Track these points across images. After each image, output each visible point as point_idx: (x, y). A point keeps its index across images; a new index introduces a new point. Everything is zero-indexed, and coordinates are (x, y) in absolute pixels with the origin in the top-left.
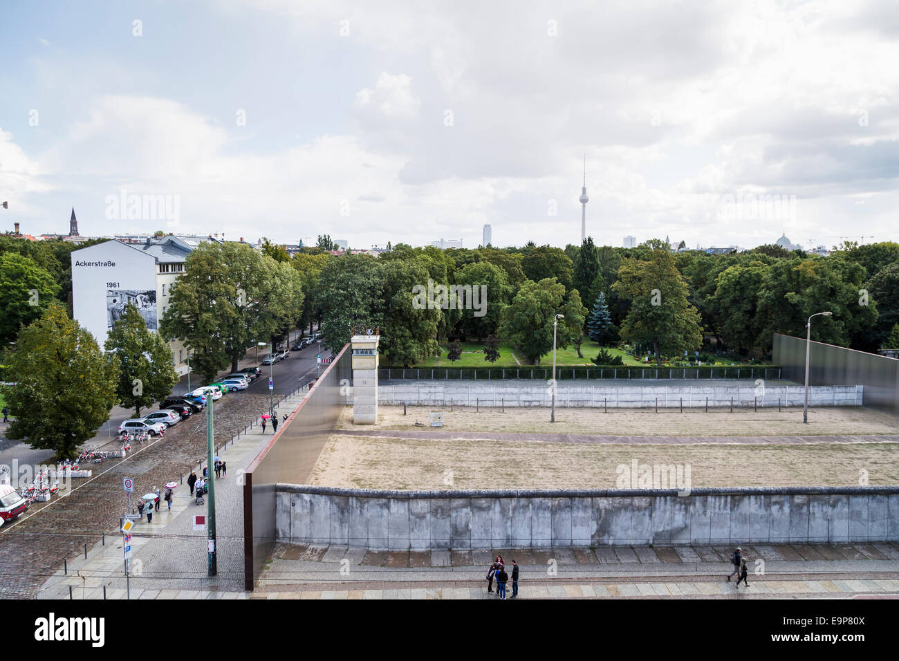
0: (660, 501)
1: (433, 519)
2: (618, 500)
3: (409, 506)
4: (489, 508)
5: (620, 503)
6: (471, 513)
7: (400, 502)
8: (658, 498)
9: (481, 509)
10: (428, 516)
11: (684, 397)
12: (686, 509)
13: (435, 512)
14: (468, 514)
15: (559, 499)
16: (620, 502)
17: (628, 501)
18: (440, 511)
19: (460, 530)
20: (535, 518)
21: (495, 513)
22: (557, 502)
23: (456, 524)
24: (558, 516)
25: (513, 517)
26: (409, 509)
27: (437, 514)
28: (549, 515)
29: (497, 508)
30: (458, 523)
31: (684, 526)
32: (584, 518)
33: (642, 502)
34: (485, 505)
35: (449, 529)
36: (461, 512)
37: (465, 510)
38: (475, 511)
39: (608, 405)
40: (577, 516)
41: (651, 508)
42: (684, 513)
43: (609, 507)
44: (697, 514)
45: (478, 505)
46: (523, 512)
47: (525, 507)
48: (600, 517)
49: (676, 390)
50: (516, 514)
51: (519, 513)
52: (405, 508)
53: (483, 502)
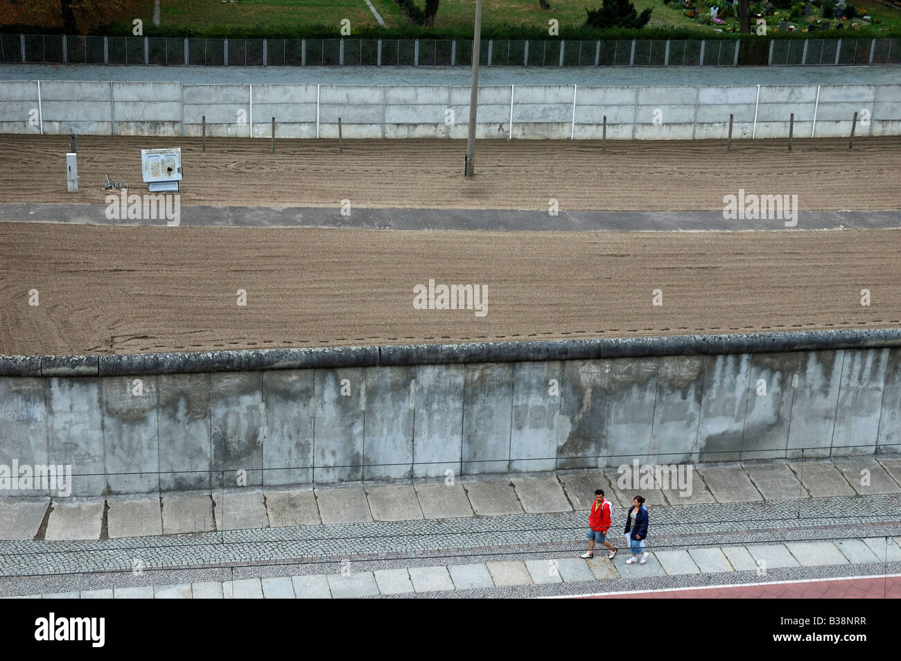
0: (725, 365)
1: (166, 423)
2: (624, 366)
3: (100, 393)
4: (307, 394)
5: (628, 372)
6: (262, 406)
7: (76, 386)
8: (720, 359)
9: (288, 396)
10: (153, 417)
11: (801, 112)
12: (782, 383)
13: (168, 406)
14: (256, 408)
15: (481, 366)
16: (630, 368)
17: (648, 366)
18: (182, 404)
19: (234, 446)
20: (423, 411)
21: (323, 404)
22: (477, 374)
23: (225, 434)
24: (477, 408)
25: (369, 413)
26: (100, 401)
27: (176, 410)
28: (458, 405)
29: (330, 394)
30: (229, 431)
31: (773, 419)
32: (541, 408)
33: (685, 368)
34: (299, 386)
35: (208, 448)
36: (239, 404)
37: (247, 400)
38: (272, 399)
39: (611, 133)
40: (526, 406)
41: (701, 384)
42: (778, 390)
43: (603, 383)
44: (807, 392)
45: (281, 386)
46: (394, 399)
47: (400, 389)
48: (581, 406)
49: (782, 94)
50: (377, 404)
51: (383, 400)
52: (90, 402)
53: (294, 380)
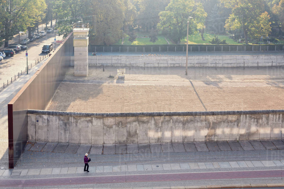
0: (243, 117)
1: (117, 128)
2: (220, 116)
3: (103, 121)
4: (148, 122)
5: (221, 119)
6: (138, 125)
8: (242, 116)
9: (143, 122)
10: (114, 127)
11: (259, 61)
12: (257, 122)
14: (137, 125)
15: (187, 116)
16: (221, 118)
17: (225, 117)
18: (120, 124)
19: (132, 134)
20: (174, 127)
21: (151, 124)
22: (186, 118)
23: (130, 131)
24: (186, 126)
25: (162, 127)
26: (103, 123)
27: (119, 125)
28: (182, 125)
29: (153, 122)
30: (131, 130)
31: (256, 130)
32: (201, 127)
33: (233, 118)
34: (146, 120)
35: (126, 134)
36: (133, 124)
37: (135, 123)
38: (140, 123)
39: (217, 65)
40: (197, 126)
41: (238, 121)
42: (256, 123)
43: (215, 121)
44: (263, 124)
45: (142, 120)
46: (167, 124)
47: (168, 121)
48: (210, 126)
49: (256, 57)
50: (163, 125)
51: (165, 124)
52: (101, 123)
53: (145, 119)
